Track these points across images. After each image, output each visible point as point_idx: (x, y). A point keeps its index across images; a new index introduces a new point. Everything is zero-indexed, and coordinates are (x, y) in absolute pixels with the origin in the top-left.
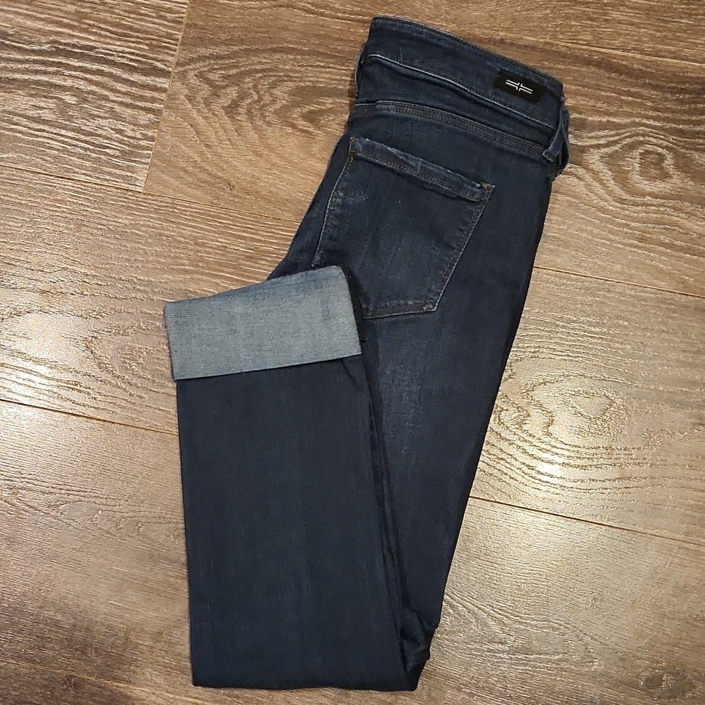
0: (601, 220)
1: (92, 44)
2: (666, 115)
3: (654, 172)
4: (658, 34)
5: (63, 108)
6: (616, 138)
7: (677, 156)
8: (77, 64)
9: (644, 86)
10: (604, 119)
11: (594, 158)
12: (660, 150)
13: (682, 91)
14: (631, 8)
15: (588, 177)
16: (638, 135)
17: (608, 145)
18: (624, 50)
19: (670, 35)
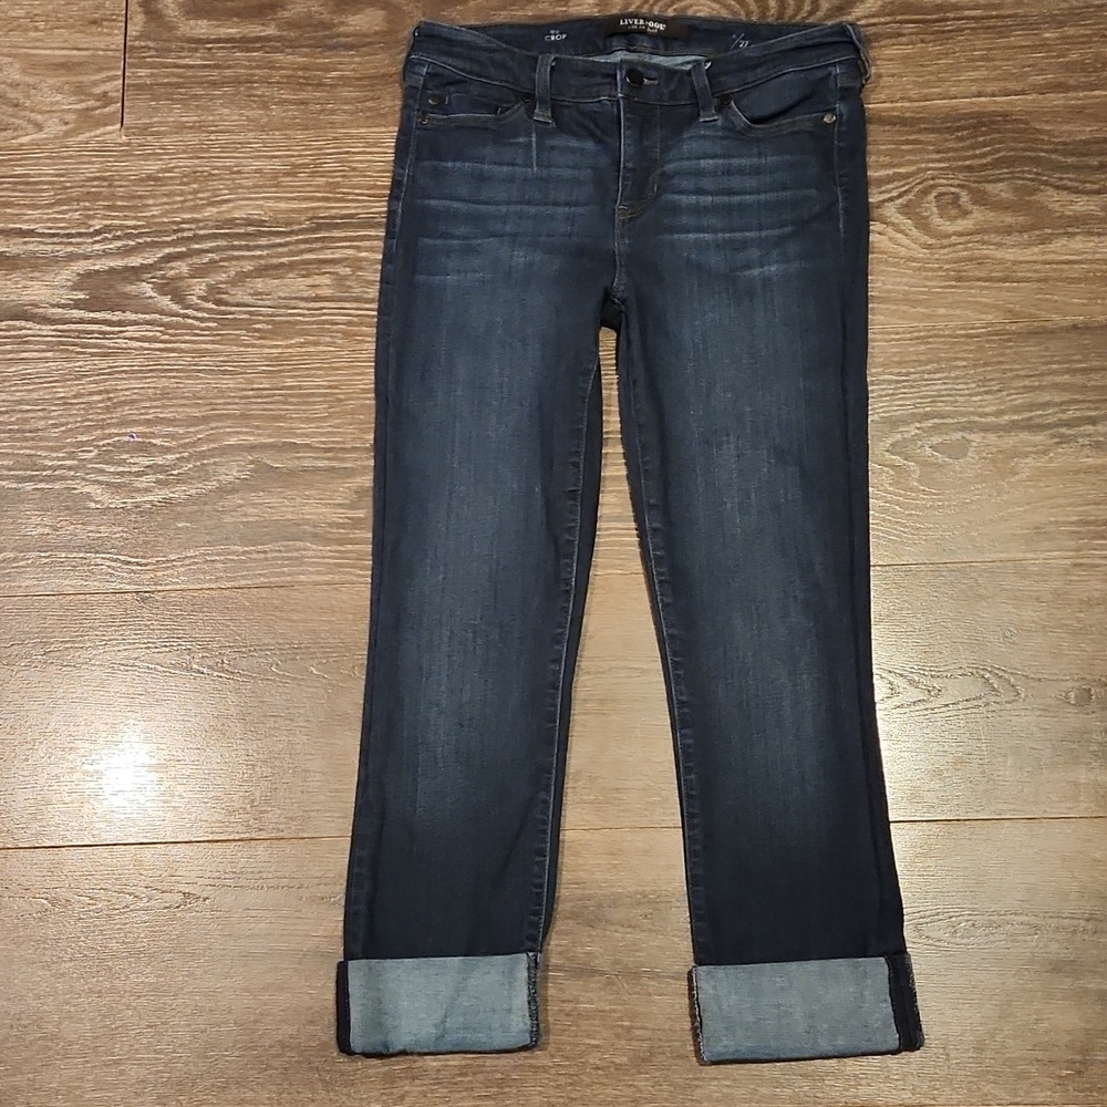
0: (914, 269)
1: (353, 211)
2: (950, 154)
3: (954, 212)
4: (921, 80)
5: (340, 280)
6: (907, 187)
7: (971, 191)
8: (343, 235)
9: (920, 131)
10: (890, 172)
11: (890, 211)
12: (953, 190)
13: (958, 129)
14: (889, 60)
15: (890, 230)
16: (927, 179)
17: (900, 196)
18: (892, 102)
19: (933, 78)
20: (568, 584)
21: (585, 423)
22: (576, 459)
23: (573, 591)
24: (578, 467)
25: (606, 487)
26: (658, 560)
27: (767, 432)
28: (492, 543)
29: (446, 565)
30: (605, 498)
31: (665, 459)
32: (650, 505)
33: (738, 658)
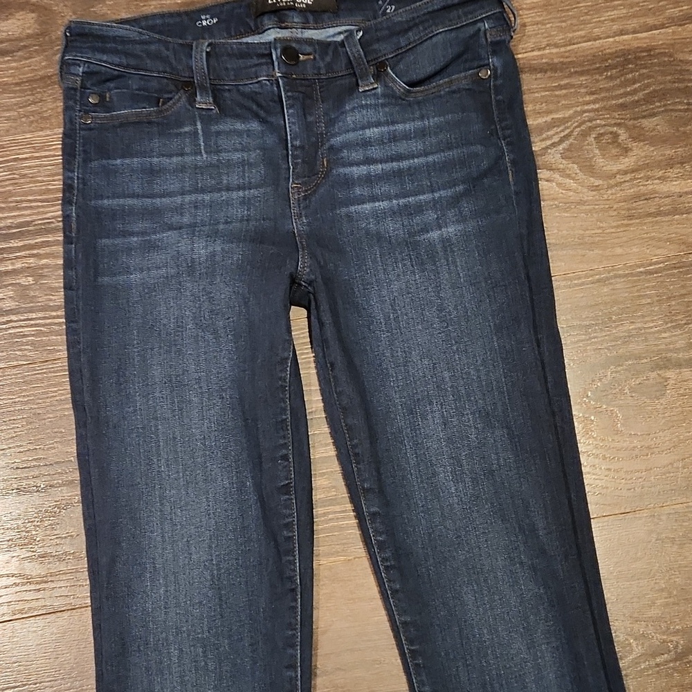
0: (586, 212)
1: (28, 219)
2: (603, 95)
3: (614, 151)
4: (564, 24)
5: (23, 292)
6: (567, 132)
7: (627, 128)
8: (21, 244)
9: (571, 75)
10: (548, 118)
11: (554, 157)
12: (611, 129)
13: (607, 68)
14: (530, 9)
15: (556, 176)
16: (584, 122)
17: (561, 141)
18: (539, 49)
19: (574, 21)
20: (294, 582)
21: (289, 412)
22: (284, 451)
23: (299, 589)
24: (288, 460)
25: (316, 469)
26: (381, 545)
27: (468, 395)
28: (210, 547)
29: (166, 577)
30: (318, 482)
31: (373, 438)
32: (363, 489)
33: (474, 636)
